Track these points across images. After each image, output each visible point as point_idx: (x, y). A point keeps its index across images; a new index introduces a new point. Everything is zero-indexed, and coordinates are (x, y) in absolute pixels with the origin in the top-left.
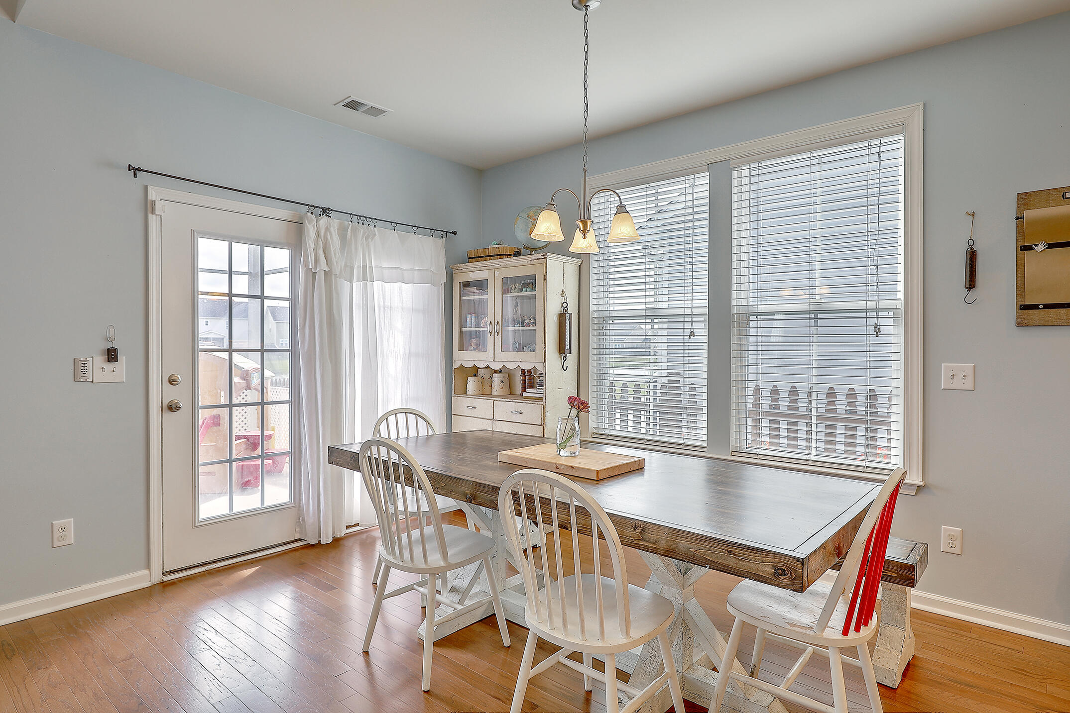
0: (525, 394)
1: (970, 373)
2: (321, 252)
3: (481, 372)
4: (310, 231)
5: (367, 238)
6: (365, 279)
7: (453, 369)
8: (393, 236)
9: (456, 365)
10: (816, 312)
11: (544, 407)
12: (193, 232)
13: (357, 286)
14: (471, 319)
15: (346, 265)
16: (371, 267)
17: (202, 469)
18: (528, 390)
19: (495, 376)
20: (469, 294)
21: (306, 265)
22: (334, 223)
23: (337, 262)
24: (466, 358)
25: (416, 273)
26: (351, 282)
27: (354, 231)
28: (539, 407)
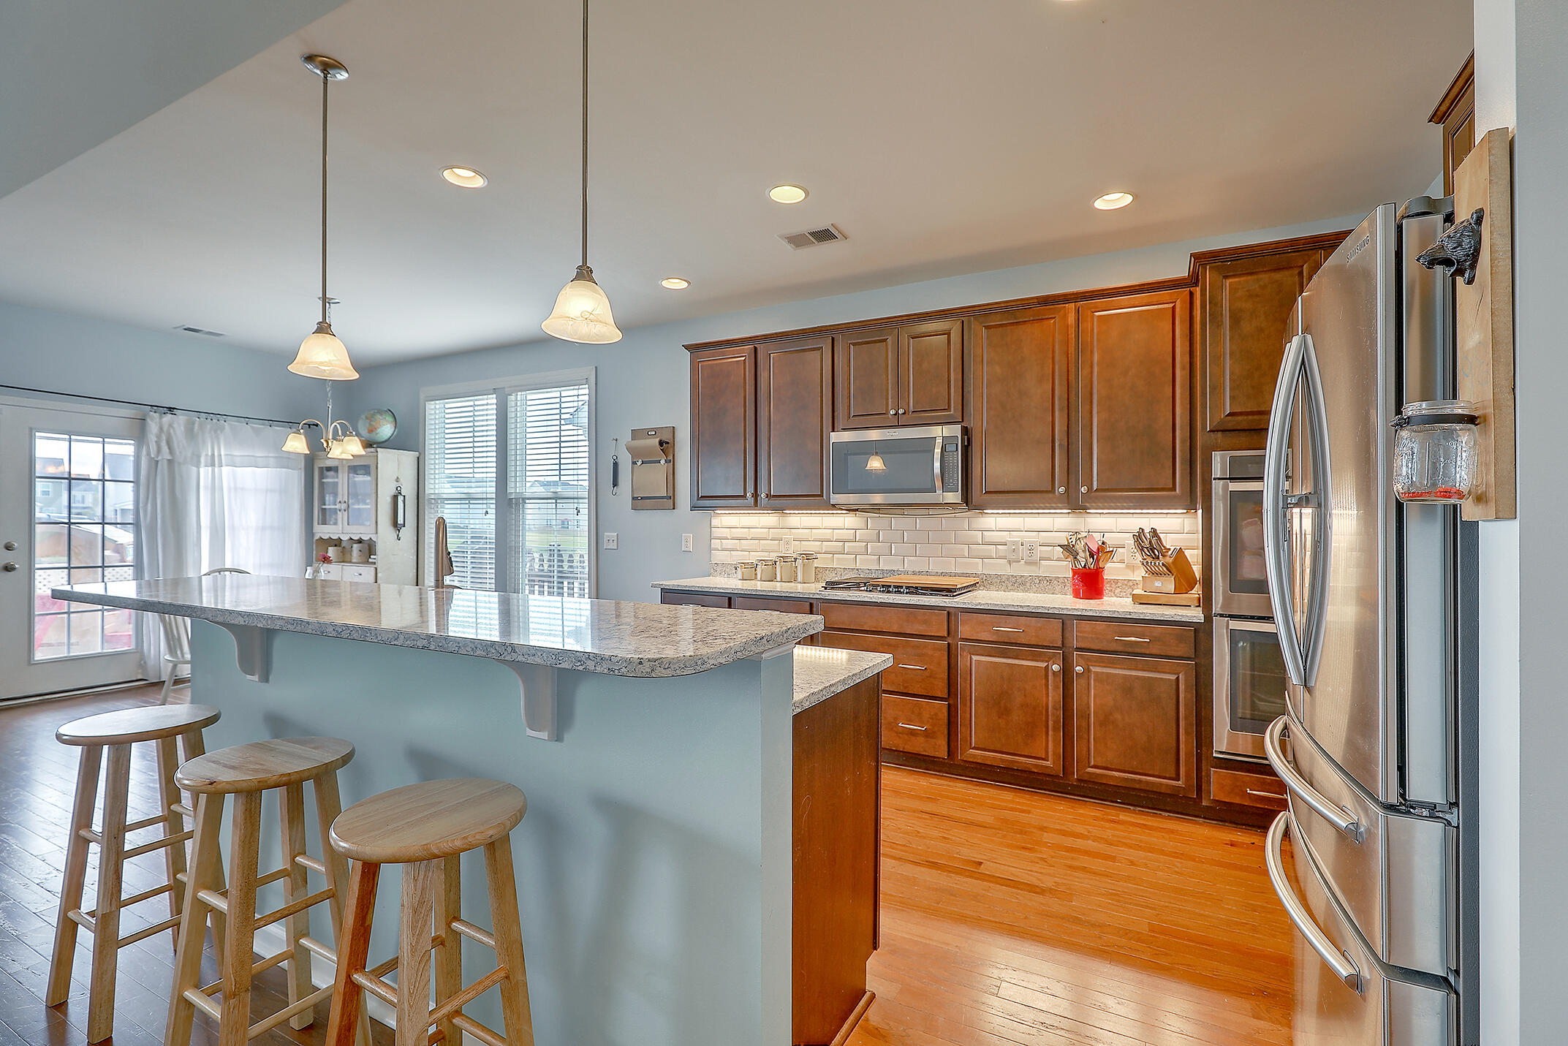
0: (370, 560)
1: (615, 539)
2: (164, 444)
3: (343, 544)
4: (153, 427)
5: (215, 431)
6: (213, 465)
7: (314, 540)
8: (247, 430)
9: (317, 537)
10: (556, 498)
11: (376, 569)
12: (31, 429)
13: (205, 472)
14: (328, 498)
15: (193, 454)
16: (220, 455)
17: (37, 619)
18: (372, 557)
19: (355, 546)
20: (327, 477)
21: (148, 454)
22: (180, 420)
23: (180, 452)
24: (323, 531)
25: (272, 460)
26: (198, 467)
27: (201, 426)
28: (373, 570)
